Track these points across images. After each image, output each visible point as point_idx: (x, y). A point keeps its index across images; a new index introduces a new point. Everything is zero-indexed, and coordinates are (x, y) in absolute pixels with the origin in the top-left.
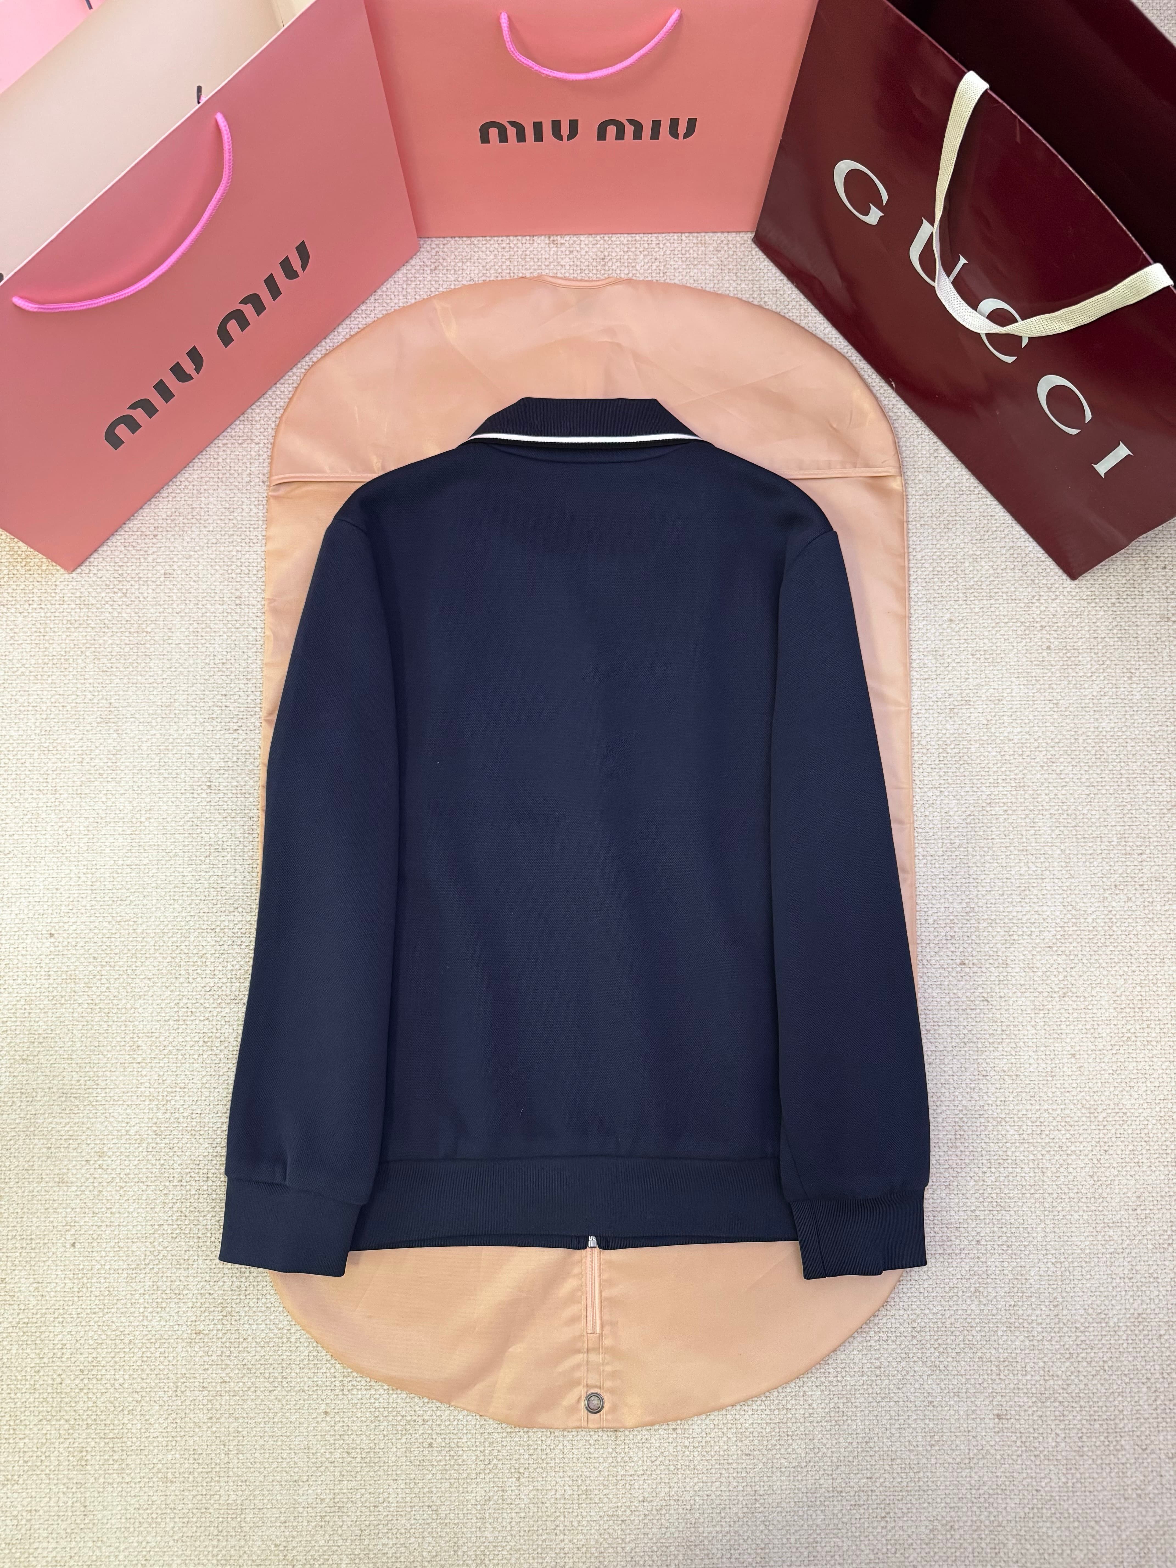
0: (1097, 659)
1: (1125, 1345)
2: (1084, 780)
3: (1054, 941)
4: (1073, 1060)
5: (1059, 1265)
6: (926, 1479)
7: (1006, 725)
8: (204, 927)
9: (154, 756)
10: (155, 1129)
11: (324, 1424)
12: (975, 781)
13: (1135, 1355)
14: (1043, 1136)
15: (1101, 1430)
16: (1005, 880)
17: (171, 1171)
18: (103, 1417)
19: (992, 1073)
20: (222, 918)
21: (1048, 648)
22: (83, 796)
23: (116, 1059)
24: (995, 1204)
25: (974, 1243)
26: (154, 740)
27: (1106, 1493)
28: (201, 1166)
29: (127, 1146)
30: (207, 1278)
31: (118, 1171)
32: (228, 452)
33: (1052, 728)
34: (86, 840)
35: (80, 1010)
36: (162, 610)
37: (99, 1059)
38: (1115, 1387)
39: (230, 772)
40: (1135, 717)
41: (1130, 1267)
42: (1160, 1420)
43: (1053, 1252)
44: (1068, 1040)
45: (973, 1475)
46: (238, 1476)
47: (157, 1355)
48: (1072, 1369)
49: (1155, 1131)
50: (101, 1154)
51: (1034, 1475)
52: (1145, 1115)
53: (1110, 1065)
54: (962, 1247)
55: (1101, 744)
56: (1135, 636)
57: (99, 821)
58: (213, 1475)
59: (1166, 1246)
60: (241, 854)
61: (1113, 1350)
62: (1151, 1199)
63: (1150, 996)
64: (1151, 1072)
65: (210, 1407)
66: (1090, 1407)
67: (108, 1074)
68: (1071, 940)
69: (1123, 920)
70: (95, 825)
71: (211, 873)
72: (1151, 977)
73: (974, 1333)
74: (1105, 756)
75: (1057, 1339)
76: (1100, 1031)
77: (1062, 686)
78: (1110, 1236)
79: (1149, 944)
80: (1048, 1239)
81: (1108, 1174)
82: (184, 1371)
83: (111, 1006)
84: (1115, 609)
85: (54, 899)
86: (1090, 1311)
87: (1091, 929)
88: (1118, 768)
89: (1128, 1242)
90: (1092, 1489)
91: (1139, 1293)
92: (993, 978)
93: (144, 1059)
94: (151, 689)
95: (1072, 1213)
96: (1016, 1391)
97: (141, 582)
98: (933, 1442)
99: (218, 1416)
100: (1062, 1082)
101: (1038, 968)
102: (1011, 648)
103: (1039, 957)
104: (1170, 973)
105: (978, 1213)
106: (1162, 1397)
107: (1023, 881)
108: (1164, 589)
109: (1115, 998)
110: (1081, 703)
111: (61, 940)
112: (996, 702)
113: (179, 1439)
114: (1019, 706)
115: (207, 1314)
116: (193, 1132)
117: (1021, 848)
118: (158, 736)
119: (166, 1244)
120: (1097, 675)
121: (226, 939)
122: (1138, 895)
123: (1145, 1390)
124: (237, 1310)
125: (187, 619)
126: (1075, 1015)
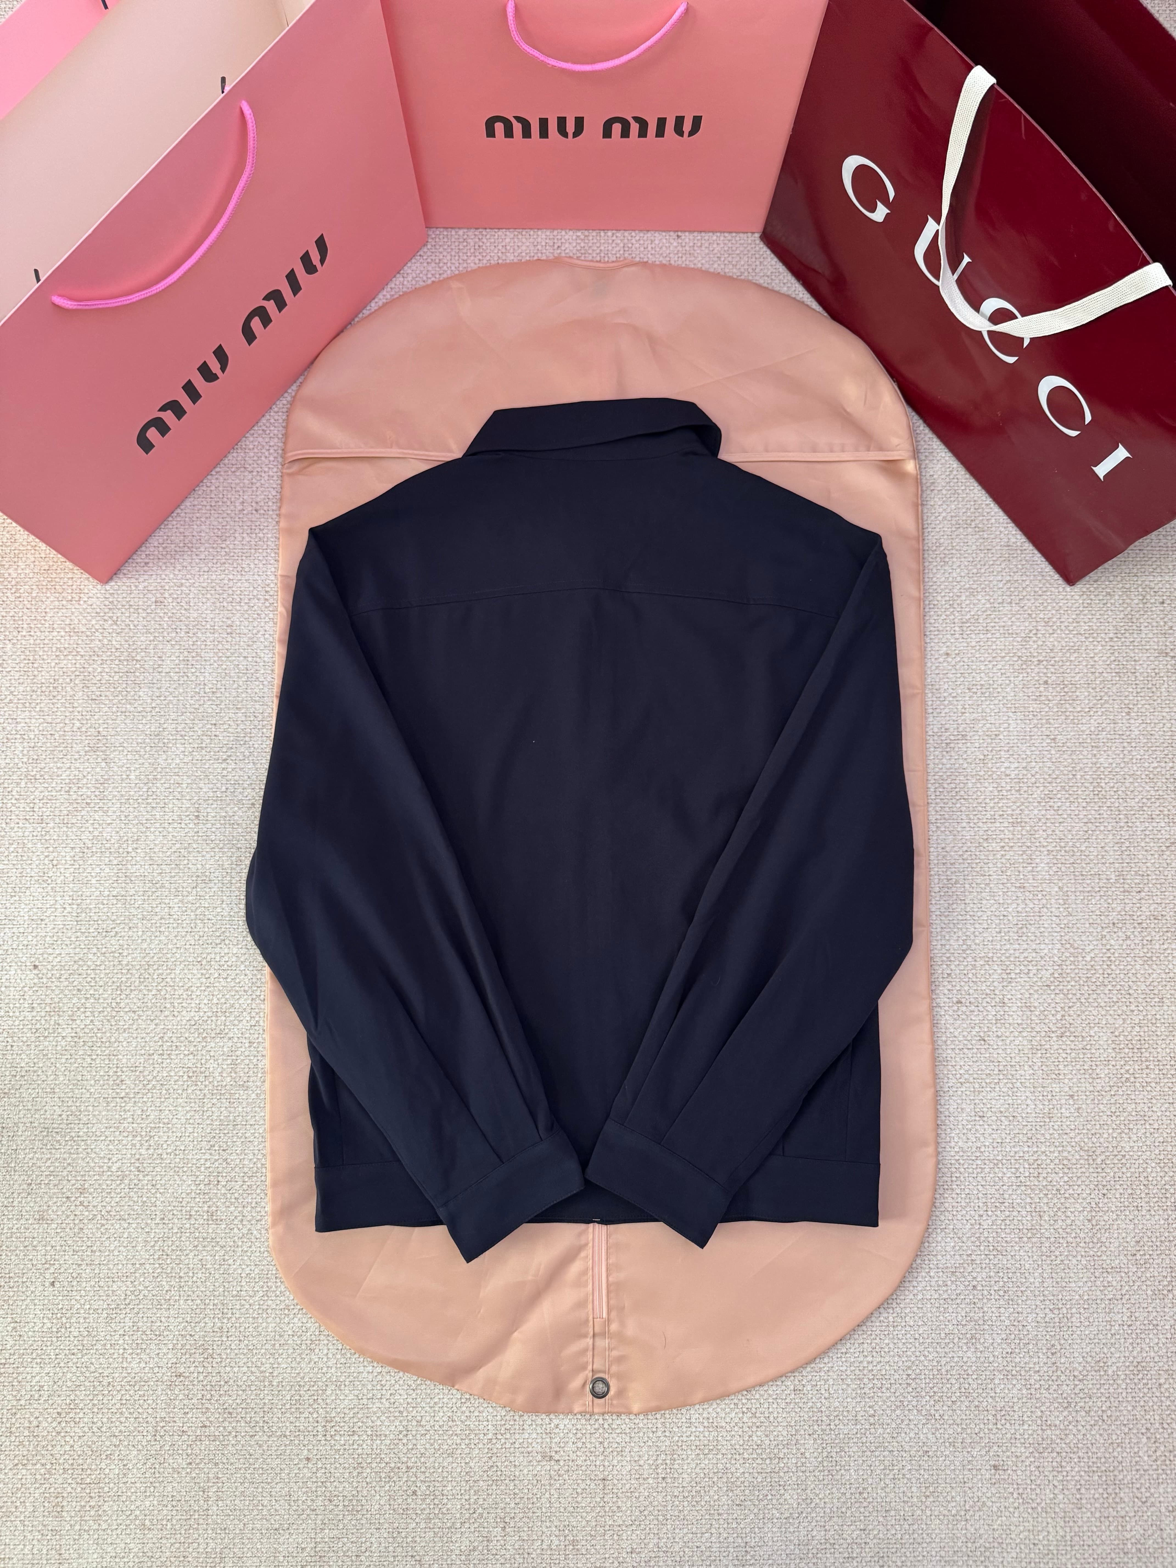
0: (1094, 694)
1: (1124, 1394)
2: (1081, 816)
3: (1052, 979)
4: (1071, 1102)
5: (1056, 1312)
6: (921, 1532)
7: (1003, 760)
8: (191, 959)
9: (142, 785)
10: (137, 1165)
11: (306, 1470)
12: (972, 817)
13: (1134, 1404)
14: (1041, 1179)
15: (1100, 1482)
16: (1002, 918)
17: (153, 1208)
18: (80, 1461)
19: (990, 1114)
20: (209, 951)
21: (1046, 682)
22: (69, 825)
23: (100, 1093)
24: (991, 1248)
25: (970, 1288)
26: (142, 769)
27: (1105, 1547)
28: (184, 1204)
29: (108, 1182)
30: (188, 1319)
31: (99, 1208)
32: (222, 480)
33: (1049, 764)
34: (72, 870)
35: (63, 1043)
36: (152, 638)
37: (82, 1094)
38: (1114, 1437)
39: (219, 803)
40: (1134, 753)
41: (1129, 1314)
42: (1160, 1471)
43: (1052, 1298)
44: (1066, 1081)
45: (968, 1526)
46: (217, 1524)
47: (137, 1397)
48: (1070, 1418)
49: (1154, 1174)
50: (82, 1191)
51: (1031, 1528)
52: (1144, 1157)
53: (1109, 1106)
54: (958, 1292)
55: (1099, 781)
56: (1133, 671)
57: (85, 851)
58: (192, 1522)
59: (1165, 1292)
60: (228, 885)
61: (1112, 1399)
62: (1150, 1244)
63: (1149, 1036)
64: (1150, 1113)
65: (189, 1451)
66: (1089, 1458)
67: (91, 1108)
68: (1069, 979)
69: (1122, 959)
70: (81, 854)
71: (198, 905)
72: (1150, 1017)
73: (970, 1381)
74: (1103, 792)
75: (1055, 1387)
76: (1098, 1071)
77: (1060, 721)
78: (1108, 1282)
79: (1148, 984)
80: (1045, 1285)
81: (1106, 1218)
82: (163, 1415)
83: (94, 1039)
84: (1112, 644)
85: (39, 930)
86: (1089, 1359)
87: (1089, 967)
88: (1117, 805)
89: (1127, 1288)
90: (1090, 1543)
91: (1139, 1341)
92: (990, 1017)
93: (127, 1094)
94: (141, 718)
95: (1070, 1258)
96: (1013, 1441)
97: (132, 610)
98: (928, 1493)
99: (198, 1461)
100: (1059, 1123)
101: (1035, 1007)
102: (1007, 682)
103: (1036, 996)
104: (1169, 1012)
105: (974, 1257)
106: (1162, 1448)
107: (1020, 918)
108: (1162, 624)
109: (1114, 1038)
110: (1078, 739)
111: (45, 971)
112: (993, 737)
113: (157, 1485)
114: (1016, 741)
115: (187, 1356)
116: (177, 1169)
117: (1018, 885)
118: (147, 765)
119: (147, 1284)
120: (1094, 710)
121: (212, 971)
122: (1136, 933)
123: (1144, 1440)
124: (219, 1352)
125: (177, 647)
126: (1073, 1055)
